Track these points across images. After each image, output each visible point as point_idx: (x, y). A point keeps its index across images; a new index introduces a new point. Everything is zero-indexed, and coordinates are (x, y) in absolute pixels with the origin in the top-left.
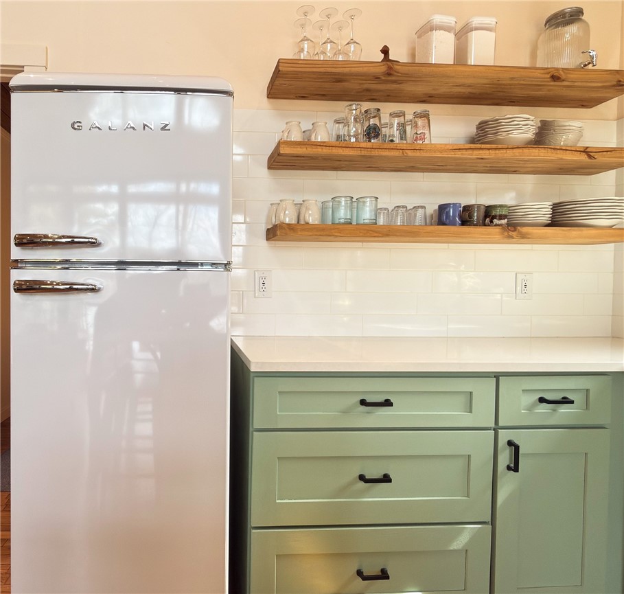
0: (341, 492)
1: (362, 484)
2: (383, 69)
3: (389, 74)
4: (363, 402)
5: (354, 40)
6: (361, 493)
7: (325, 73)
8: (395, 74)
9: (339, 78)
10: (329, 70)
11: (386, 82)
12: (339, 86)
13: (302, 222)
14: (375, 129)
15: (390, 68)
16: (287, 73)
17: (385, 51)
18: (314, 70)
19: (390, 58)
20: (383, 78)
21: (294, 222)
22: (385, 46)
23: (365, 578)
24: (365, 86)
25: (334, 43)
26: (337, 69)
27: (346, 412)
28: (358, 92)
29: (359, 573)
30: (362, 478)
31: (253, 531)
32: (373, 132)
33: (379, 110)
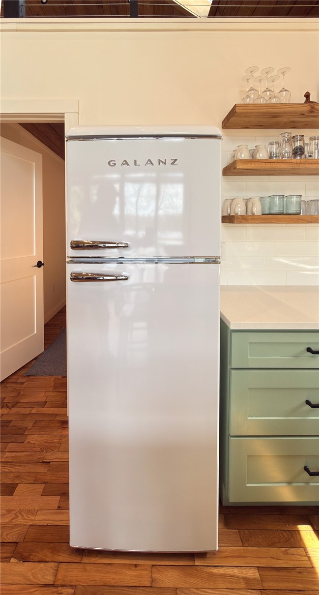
0: (293, 412)
1: (308, 407)
2: (307, 108)
3: (312, 112)
4: (309, 350)
5: (286, 88)
6: (308, 414)
7: (267, 113)
8: (316, 111)
9: (275, 116)
10: (270, 110)
11: (308, 116)
12: (274, 120)
13: (249, 214)
14: (301, 149)
15: (313, 107)
16: (241, 113)
17: (307, 96)
18: (260, 111)
19: (311, 100)
20: (307, 114)
21: (244, 214)
22: (308, 92)
23: (312, 474)
24: (291, 120)
25: (271, 91)
26: (276, 110)
27: (296, 356)
28: (286, 123)
29: (306, 469)
30: (308, 402)
31: (232, 439)
32: (298, 151)
33: (303, 136)
